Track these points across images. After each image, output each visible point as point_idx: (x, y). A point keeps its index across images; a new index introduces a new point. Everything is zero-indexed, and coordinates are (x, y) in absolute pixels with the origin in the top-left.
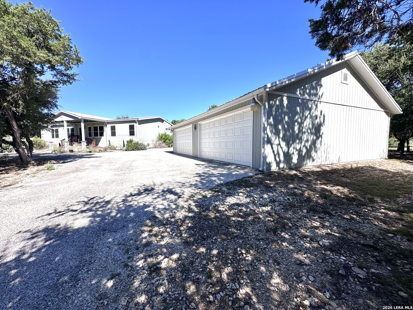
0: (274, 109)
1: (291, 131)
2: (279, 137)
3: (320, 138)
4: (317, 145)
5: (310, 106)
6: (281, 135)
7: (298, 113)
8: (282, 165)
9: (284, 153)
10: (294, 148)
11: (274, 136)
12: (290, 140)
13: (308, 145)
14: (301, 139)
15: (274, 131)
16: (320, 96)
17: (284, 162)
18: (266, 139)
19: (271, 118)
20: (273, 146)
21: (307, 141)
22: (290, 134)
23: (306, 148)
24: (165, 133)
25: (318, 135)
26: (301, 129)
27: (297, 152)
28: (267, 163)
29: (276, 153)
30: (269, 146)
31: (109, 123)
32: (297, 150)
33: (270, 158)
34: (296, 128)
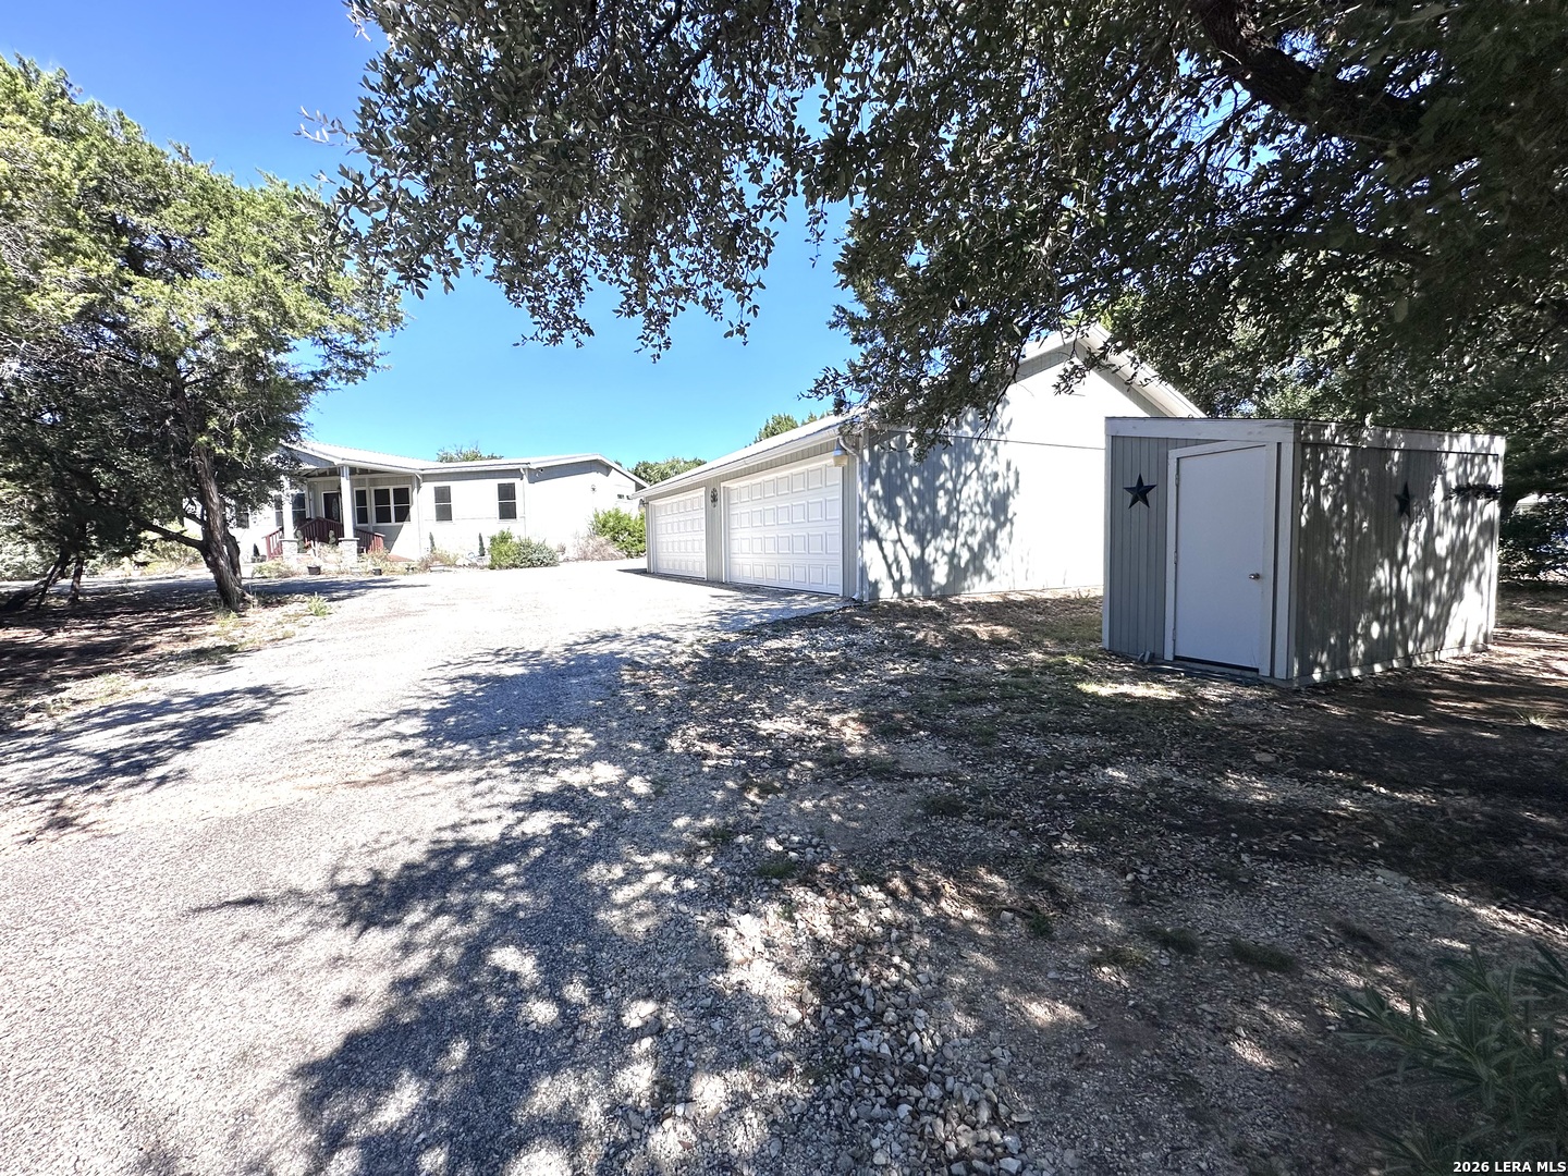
0: (884, 461)
1: (927, 510)
2: (898, 525)
3: (1008, 525)
4: (998, 542)
5: (977, 451)
6: (903, 520)
7: (945, 468)
8: (907, 589)
9: (911, 560)
10: (937, 550)
11: (885, 521)
12: (926, 532)
13: (974, 541)
14: (955, 528)
15: (885, 511)
16: (1005, 425)
17: (911, 580)
18: (865, 530)
19: (878, 481)
20: (884, 544)
21: (973, 532)
22: (927, 517)
23: (970, 549)
24: (617, 511)
25: (1002, 519)
26: (955, 504)
27: (946, 558)
28: (870, 583)
29: (890, 561)
30: (874, 543)
31: (427, 477)
32: (944, 553)
33: (877, 571)
34: (942, 502)
